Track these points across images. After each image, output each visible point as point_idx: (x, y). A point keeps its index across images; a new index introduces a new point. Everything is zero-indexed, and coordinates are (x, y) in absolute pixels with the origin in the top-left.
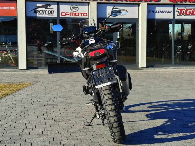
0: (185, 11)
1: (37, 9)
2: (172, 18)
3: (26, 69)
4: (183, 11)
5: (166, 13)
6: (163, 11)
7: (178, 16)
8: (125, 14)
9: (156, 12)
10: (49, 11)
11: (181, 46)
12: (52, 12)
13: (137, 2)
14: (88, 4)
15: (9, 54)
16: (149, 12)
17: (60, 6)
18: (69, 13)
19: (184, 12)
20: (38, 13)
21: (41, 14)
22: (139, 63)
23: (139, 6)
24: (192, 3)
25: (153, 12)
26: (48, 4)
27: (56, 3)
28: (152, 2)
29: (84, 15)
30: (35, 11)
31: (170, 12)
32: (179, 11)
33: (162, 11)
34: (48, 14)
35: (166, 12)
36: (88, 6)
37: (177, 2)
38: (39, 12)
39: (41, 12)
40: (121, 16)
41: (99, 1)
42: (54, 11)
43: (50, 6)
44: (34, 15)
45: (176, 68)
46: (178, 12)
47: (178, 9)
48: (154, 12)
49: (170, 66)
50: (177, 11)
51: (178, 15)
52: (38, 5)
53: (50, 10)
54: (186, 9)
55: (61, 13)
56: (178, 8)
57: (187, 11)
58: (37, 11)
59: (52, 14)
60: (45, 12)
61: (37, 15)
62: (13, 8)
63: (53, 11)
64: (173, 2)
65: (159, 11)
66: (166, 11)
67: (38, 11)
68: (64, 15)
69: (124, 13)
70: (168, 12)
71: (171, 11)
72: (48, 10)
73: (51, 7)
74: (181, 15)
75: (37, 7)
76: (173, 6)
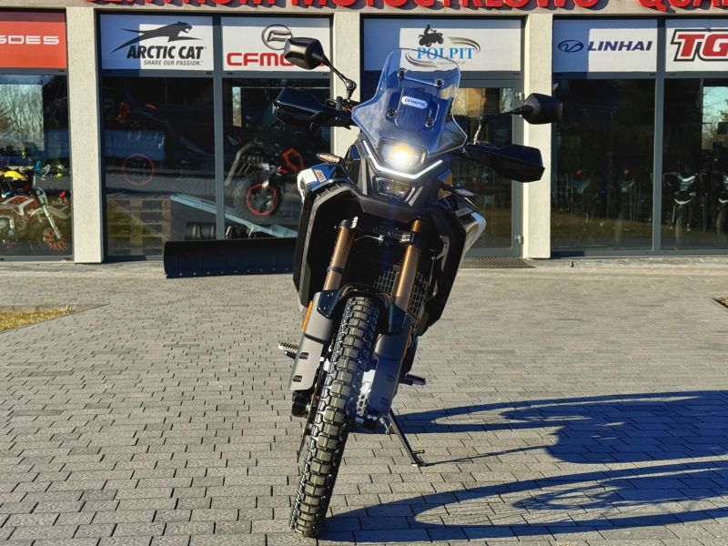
0: (704, 41)
1: (142, 43)
2: (654, 69)
3: (99, 260)
4: (697, 41)
5: (628, 49)
6: (616, 43)
7: (676, 60)
8: (470, 57)
9: (590, 48)
10: (184, 48)
11: (693, 177)
12: (196, 51)
13: (515, 12)
14: (328, 20)
15: (41, 206)
16: (564, 48)
17: (226, 30)
18: (256, 55)
19: (699, 44)
20: (144, 57)
21: (155, 59)
22: (522, 243)
23: (523, 26)
25: (579, 47)
26: (179, 24)
27: (210, 19)
28: (572, 8)
30: (133, 48)
31: (645, 46)
32: (679, 44)
33: (613, 44)
34: (180, 60)
35: (629, 47)
36: (328, 29)
37: (672, 7)
38: (146, 54)
39: (154, 52)
40: (455, 62)
41: (367, 10)
42: (202, 48)
43: (187, 30)
44: (127, 64)
45: (664, 262)
46: (677, 46)
47: (678, 33)
48: (583, 47)
49: (647, 254)
50: (673, 43)
51: (679, 57)
52: (144, 27)
53: (188, 44)
54: (707, 34)
55: (229, 55)
56: (676, 31)
58: (140, 47)
59: (196, 60)
60: (168, 52)
61: (140, 66)
62: (52, 40)
63: (197, 48)
64: (655, 8)
65: (602, 43)
66: (631, 43)
67: (144, 47)
68: (240, 64)
69: (466, 54)
70: (636, 48)
71: (650, 44)
72: (178, 44)
73: (190, 33)
74: (691, 57)
75: (141, 34)
76: (655, 22)
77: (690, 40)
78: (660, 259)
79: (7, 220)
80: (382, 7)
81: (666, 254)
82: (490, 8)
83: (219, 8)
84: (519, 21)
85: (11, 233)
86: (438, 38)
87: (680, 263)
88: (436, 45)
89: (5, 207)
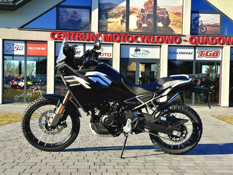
0: (205, 53)
2: (193, 59)
4: (204, 52)
6: (184, 52)
7: (198, 57)
9: (177, 53)
12: (79, 52)
13: (158, 44)
14: (112, 45)
15: (39, 90)
16: (170, 53)
17: (87, 47)
19: (204, 53)
23: (160, 47)
24: (212, 45)
25: (174, 53)
26: (75, 45)
27: (83, 44)
28: (173, 44)
29: (108, 56)
31: (191, 53)
32: (199, 53)
36: (112, 47)
37: (198, 44)
40: (143, 56)
41: (122, 43)
42: (81, 51)
46: (199, 54)
47: (199, 50)
48: (175, 53)
50: (198, 53)
51: (199, 56)
53: (77, 50)
54: (206, 51)
57: (207, 52)
59: (79, 54)
62: (43, 49)
64: (193, 44)
65: (180, 52)
66: (187, 53)
69: (146, 54)
70: (188, 54)
71: (192, 53)
73: (78, 48)
74: (202, 56)
76: (193, 47)
77: (202, 52)
78: (195, 107)
79: (30, 93)
80: (126, 42)
81: (196, 105)
82: (152, 43)
83: (85, 42)
84: (159, 47)
85: (31, 96)
86: (139, 50)
87: (200, 108)
88: (139, 52)
89: (30, 90)
